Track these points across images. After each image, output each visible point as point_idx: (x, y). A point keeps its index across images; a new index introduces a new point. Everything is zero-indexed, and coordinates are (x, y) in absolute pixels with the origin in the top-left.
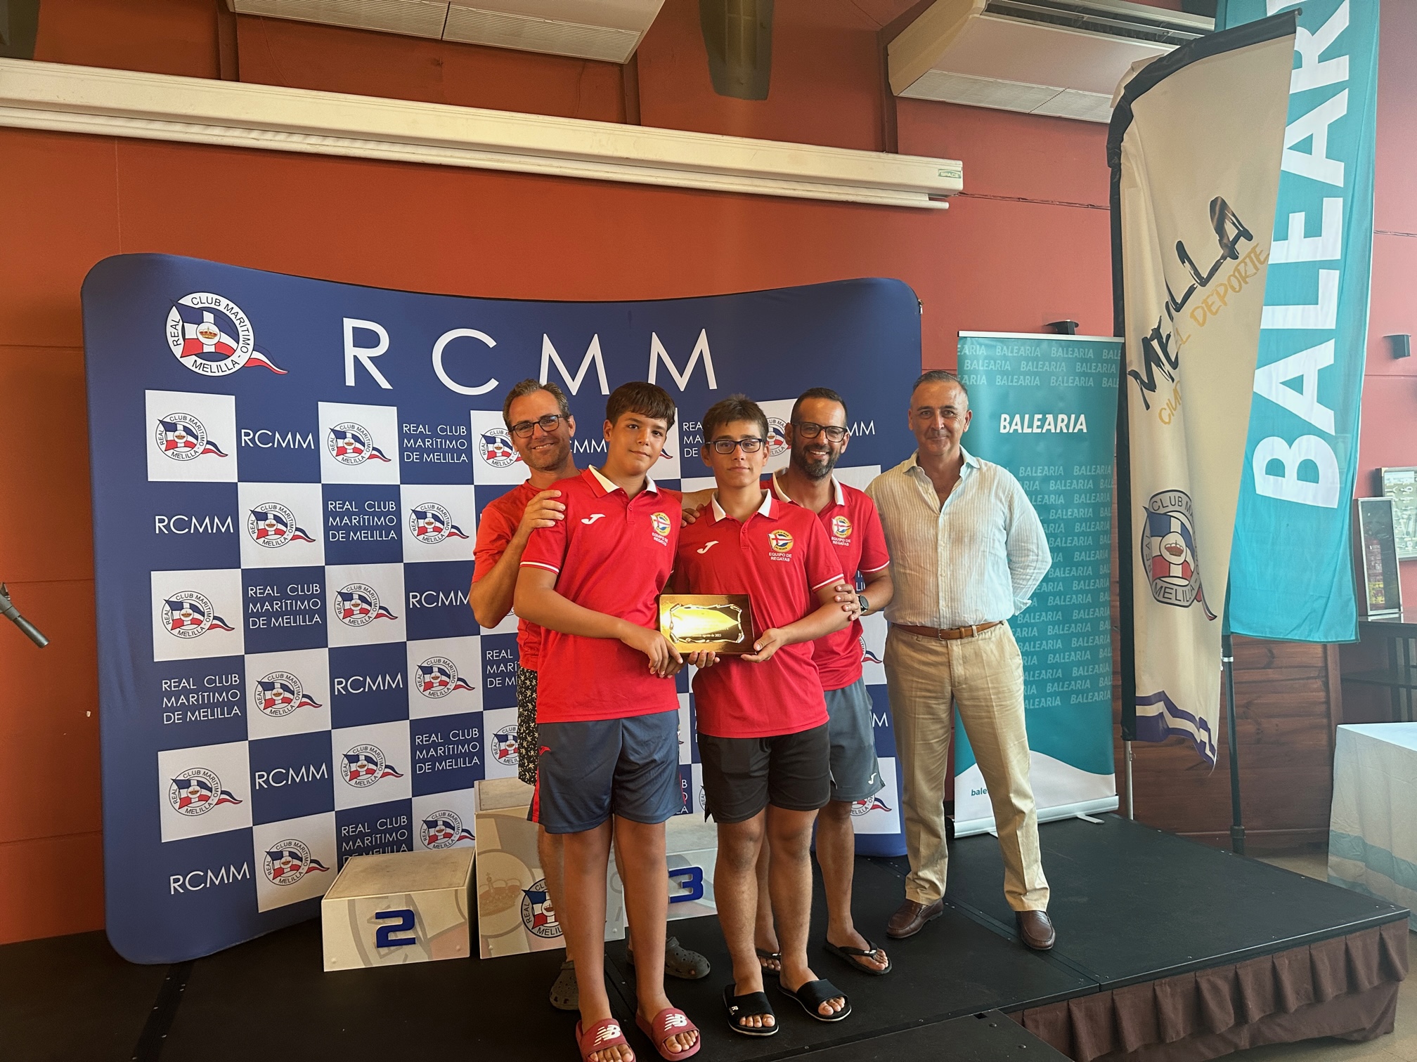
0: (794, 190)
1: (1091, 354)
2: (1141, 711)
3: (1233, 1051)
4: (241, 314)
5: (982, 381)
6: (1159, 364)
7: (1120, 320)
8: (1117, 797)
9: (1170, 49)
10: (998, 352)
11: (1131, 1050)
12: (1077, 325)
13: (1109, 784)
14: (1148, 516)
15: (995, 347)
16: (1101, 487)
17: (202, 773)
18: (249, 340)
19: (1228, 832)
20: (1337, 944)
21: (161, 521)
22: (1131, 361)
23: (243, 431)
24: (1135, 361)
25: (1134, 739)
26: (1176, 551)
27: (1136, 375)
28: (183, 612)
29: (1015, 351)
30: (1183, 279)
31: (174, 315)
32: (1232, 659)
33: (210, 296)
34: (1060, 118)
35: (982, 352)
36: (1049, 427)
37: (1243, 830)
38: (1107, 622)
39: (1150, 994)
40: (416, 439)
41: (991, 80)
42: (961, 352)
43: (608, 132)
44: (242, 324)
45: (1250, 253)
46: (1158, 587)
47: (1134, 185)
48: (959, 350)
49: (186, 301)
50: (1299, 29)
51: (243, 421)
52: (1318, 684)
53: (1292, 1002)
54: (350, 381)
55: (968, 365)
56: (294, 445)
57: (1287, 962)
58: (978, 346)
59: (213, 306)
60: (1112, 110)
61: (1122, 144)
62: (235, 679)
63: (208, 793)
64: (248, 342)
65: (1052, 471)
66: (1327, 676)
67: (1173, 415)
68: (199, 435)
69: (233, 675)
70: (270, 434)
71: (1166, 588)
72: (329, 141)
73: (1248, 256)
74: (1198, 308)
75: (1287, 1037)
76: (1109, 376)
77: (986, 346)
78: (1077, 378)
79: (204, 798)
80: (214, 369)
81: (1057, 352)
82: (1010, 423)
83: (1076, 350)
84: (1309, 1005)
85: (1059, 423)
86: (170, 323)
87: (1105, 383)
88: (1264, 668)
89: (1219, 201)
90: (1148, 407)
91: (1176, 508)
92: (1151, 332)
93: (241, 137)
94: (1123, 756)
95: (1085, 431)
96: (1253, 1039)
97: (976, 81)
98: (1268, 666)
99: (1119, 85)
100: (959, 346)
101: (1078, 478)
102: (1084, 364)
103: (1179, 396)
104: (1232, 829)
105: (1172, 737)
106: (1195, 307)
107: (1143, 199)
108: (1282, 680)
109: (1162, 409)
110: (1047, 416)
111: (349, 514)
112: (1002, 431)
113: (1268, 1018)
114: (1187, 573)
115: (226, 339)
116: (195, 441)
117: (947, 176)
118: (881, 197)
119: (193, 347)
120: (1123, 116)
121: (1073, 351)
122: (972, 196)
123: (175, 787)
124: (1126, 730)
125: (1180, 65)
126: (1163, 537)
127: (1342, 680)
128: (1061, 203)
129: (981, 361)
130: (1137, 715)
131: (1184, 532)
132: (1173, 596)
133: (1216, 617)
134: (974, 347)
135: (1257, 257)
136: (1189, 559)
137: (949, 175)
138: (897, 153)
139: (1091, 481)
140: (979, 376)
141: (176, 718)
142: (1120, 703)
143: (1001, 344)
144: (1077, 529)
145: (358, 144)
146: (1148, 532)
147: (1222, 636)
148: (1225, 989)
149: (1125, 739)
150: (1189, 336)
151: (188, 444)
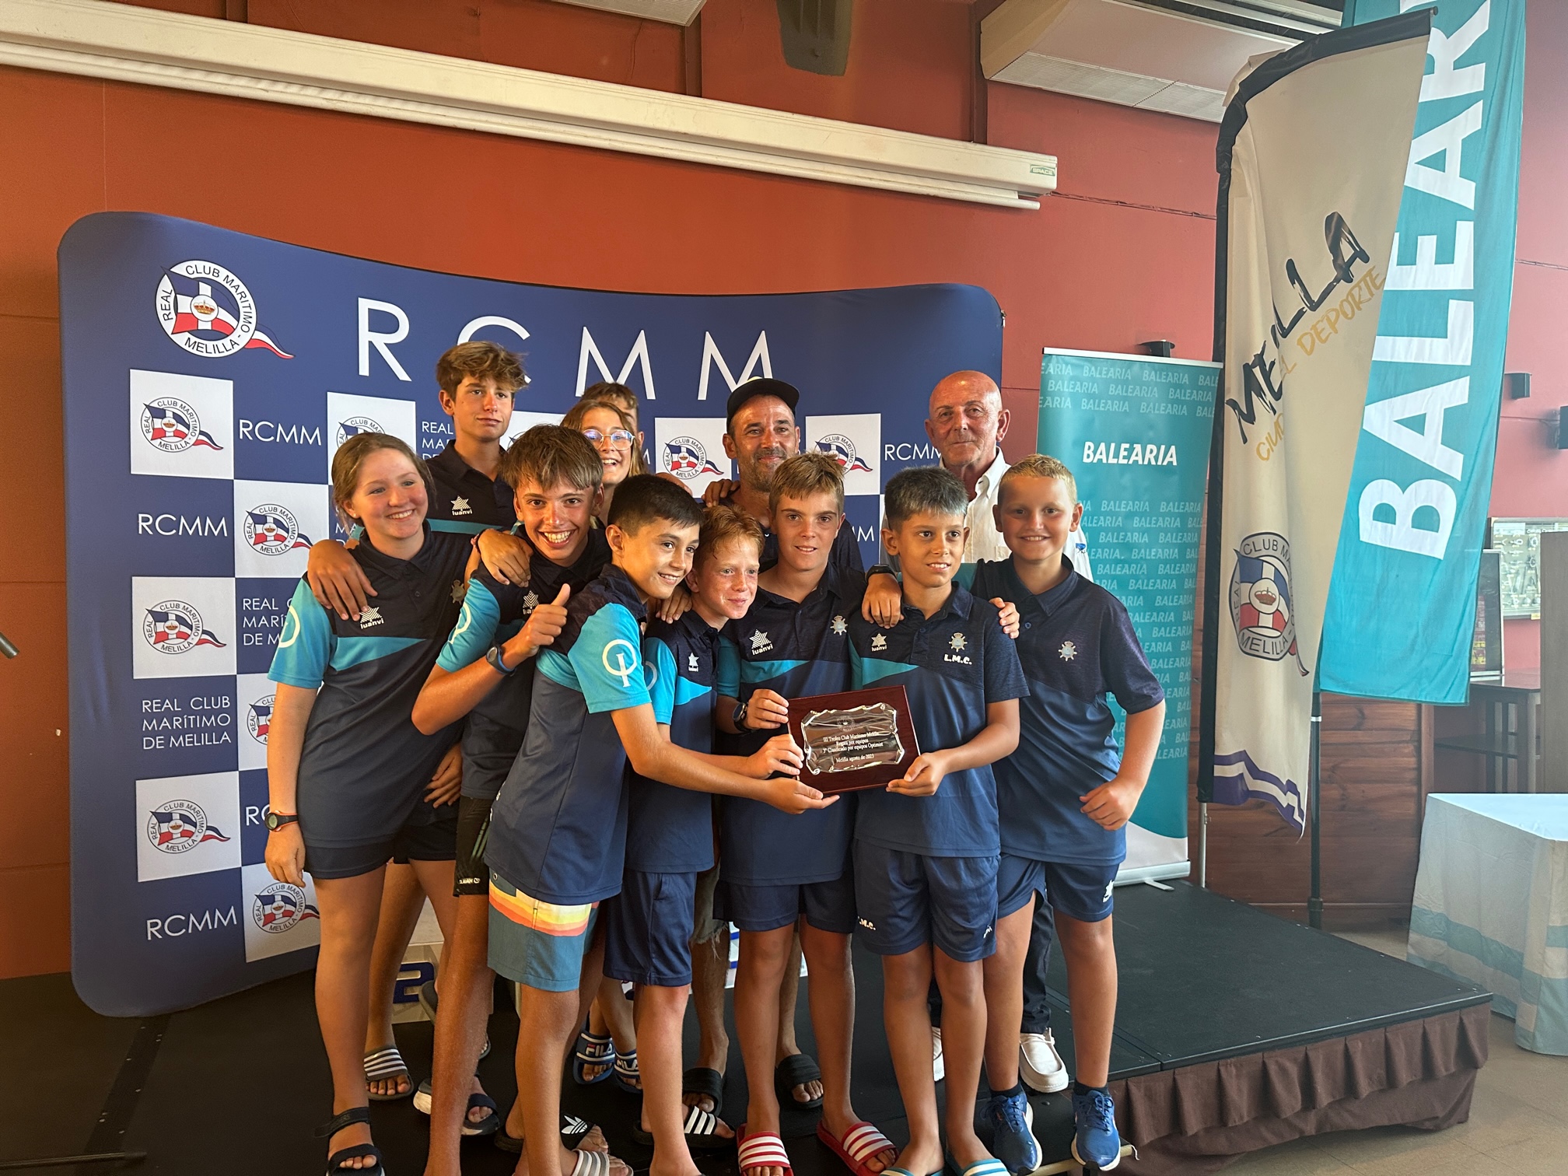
0: (870, 179)
1: (1186, 380)
2: (1219, 771)
3: (1297, 1137)
4: (243, 288)
5: (1066, 404)
6: (1260, 393)
7: (1221, 343)
8: (1189, 863)
9: (1292, 43)
10: (1086, 373)
11: (1190, 1133)
12: (1173, 346)
13: (1180, 848)
14: (1238, 560)
15: (1083, 367)
16: (1189, 526)
17: (186, 805)
18: (251, 317)
19: (1306, 904)
20: (1415, 1028)
21: (146, 520)
22: (1229, 389)
23: (241, 421)
24: (1234, 389)
25: (1210, 800)
26: (1267, 599)
27: (1234, 405)
28: (168, 623)
29: (1104, 372)
30: (1293, 301)
31: (166, 285)
32: (1320, 719)
33: (208, 265)
34: (1167, 114)
35: (1068, 371)
36: (1136, 458)
37: (1321, 902)
38: (1187, 674)
39: (1213, 1075)
40: (436, 438)
41: (1094, 67)
42: (1045, 370)
43: (665, 102)
44: (243, 299)
45: (1366, 276)
46: (1245, 638)
47: (1245, 194)
48: (1043, 368)
49: (180, 269)
50: (1433, 30)
51: (241, 411)
52: (1410, 748)
53: (1364, 1087)
54: (364, 370)
55: (1052, 386)
56: (299, 440)
57: (1360, 1044)
58: (1064, 365)
59: (210, 276)
60: (1225, 108)
61: (1233, 147)
62: (225, 701)
63: (192, 829)
64: (250, 320)
65: (1138, 506)
66: (1419, 741)
67: (1273, 451)
68: (191, 423)
69: (223, 697)
70: (272, 426)
71: (1253, 638)
72: (348, 97)
73: (1364, 279)
74: (1306, 334)
75: (1357, 1125)
76: (1203, 404)
77: (1072, 365)
78: (1170, 405)
79: (187, 834)
80: (210, 349)
81: (1149, 376)
82: (1095, 453)
83: (1170, 374)
84: (1381, 1091)
85: (1148, 454)
86: (160, 294)
87: (1200, 412)
88: (1353, 729)
89: (1336, 215)
90: (1245, 441)
91: (1271, 552)
92: (1253, 358)
93: (248, 87)
94: (1197, 818)
95: (1175, 464)
96: (1320, 1126)
97: (1076, 68)
98: (1357, 728)
99: (1234, 81)
100: (1043, 364)
101: (1164, 515)
102: (1178, 390)
103: (1281, 431)
104: (1309, 902)
105: (1251, 801)
106: (1302, 334)
107: (1253, 207)
108: (1372, 744)
109: (1259, 445)
110: (1135, 445)
112: (1086, 460)
113: (1336, 1104)
114: (1279, 622)
115: (225, 316)
116: (186, 431)
117: (1039, 173)
118: (966, 193)
119: (186, 322)
120: (1236, 116)
121: (1167, 375)
122: (1067, 196)
123: (154, 820)
124: (1203, 791)
125: (1301, 63)
126: (1254, 584)
127: (1436, 745)
128: (1162, 210)
129: (1066, 382)
130: (1215, 775)
131: (1278, 578)
132: (1261, 648)
133: (1308, 672)
134: (1060, 366)
135: (1373, 281)
136: (1283, 608)
137: (1042, 171)
138: (985, 143)
139: (1178, 519)
140: (1063, 398)
141: (158, 743)
142: (1196, 762)
143: (1090, 365)
144: (1161, 570)
145: (381, 102)
146: (1237, 578)
147: (1314, 694)
148: (1294, 1071)
149: (1201, 801)
150: (1295, 365)
151: (178, 434)
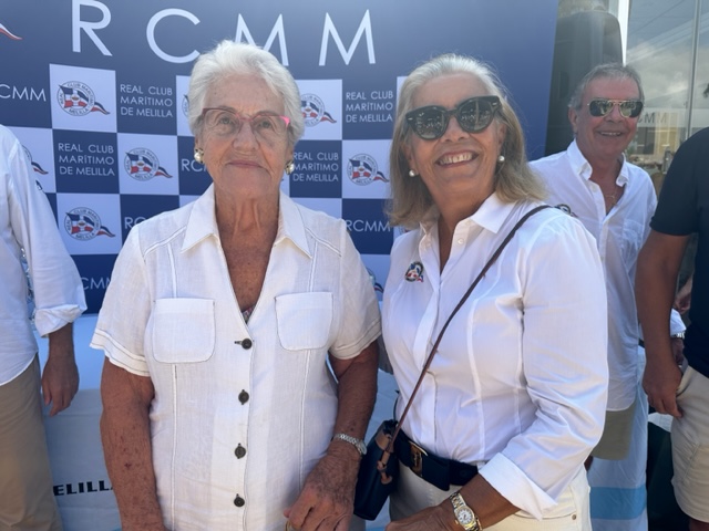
40: (130, 96)
54: (77, 48)
56: (29, 98)
70: (9, 87)
111: (75, 153)
